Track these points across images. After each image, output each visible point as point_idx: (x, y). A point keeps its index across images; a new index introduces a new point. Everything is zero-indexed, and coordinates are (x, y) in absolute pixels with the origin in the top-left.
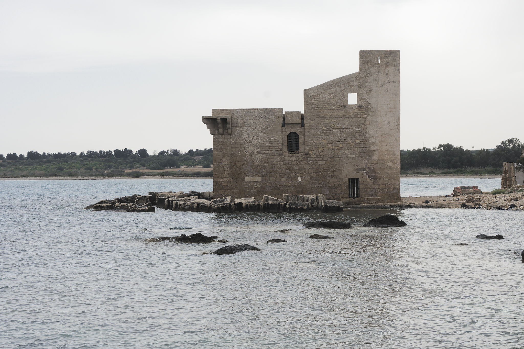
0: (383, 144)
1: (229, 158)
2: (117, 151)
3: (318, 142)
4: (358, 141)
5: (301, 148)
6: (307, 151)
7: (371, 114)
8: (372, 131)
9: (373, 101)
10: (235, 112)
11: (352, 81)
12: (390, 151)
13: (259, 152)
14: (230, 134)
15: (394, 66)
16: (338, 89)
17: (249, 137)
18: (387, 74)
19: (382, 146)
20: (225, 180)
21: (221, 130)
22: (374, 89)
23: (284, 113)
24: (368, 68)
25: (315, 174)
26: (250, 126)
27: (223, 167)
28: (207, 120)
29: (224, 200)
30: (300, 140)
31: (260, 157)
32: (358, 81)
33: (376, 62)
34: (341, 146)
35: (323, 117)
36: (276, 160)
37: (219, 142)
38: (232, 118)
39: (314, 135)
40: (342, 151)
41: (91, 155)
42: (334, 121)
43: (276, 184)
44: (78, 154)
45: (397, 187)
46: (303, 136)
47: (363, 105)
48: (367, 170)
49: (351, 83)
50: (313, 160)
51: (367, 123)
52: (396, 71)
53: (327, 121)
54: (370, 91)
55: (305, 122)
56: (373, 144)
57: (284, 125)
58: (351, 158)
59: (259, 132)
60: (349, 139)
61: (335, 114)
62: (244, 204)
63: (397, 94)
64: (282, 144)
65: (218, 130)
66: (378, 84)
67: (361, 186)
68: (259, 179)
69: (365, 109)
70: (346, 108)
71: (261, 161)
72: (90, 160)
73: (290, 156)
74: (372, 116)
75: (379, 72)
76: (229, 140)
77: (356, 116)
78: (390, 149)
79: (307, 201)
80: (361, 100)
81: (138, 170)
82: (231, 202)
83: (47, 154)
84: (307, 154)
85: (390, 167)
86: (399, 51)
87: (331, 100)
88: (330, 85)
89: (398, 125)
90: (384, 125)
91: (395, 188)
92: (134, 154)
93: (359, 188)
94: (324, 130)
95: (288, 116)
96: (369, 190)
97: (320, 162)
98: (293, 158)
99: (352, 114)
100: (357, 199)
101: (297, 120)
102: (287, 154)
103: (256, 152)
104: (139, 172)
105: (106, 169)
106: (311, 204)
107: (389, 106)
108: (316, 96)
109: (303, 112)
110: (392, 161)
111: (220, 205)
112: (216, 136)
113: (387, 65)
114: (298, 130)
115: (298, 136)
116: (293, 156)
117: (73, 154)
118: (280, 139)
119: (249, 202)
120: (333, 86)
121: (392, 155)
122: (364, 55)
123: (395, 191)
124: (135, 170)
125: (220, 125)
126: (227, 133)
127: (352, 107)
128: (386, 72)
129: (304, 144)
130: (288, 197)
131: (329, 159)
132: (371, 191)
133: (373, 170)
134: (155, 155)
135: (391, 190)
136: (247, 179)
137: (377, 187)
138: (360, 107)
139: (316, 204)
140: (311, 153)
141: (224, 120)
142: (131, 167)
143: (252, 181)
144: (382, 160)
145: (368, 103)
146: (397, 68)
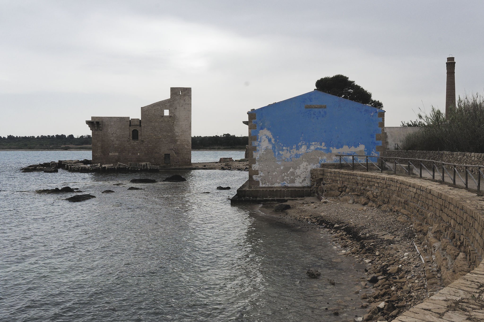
0: (183, 136)
1: (100, 143)
2: (57, 136)
3: (148, 135)
4: (169, 134)
5: (140, 138)
6: (142, 139)
7: (176, 120)
8: (176, 129)
9: (177, 114)
10: (104, 118)
11: (166, 103)
12: (186, 140)
13: (117, 140)
14: (101, 130)
15: (189, 96)
16: (159, 107)
17: (111, 132)
18: (184, 100)
19: (182, 137)
20: (98, 154)
21: (96, 128)
22: (178, 107)
23: (130, 119)
24: (175, 97)
25: (147, 152)
26: (112, 126)
27: (97, 147)
28: (88, 122)
29: (96, 165)
30: (139, 134)
31: (117, 142)
32: (169, 103)
33: (179, 93)
34: (160, 137)
35: (151, 122)
36: (126, 144)
37: (95, 134)
38: (102, 121)
39: (146, 131)
40: (161, 140)
41: (43, 138)
42: (157, 124)
43: (126, 157)
44: (36, 137)
45: (190, 158)
46: (140, 132)
47: (172, 115)
48: (174, 150)
49: (166, 104)
50: (146, 144)
51: (174, 125)
52: (189, 99)
53: (153, 124)
54: (176, 108)
55: (141, 124)
56: (177, 136)
57: (130, 126)
58: (166, 143)
59: (117, 129)
60: (165, 134)
61: (157, 120)
62: (107, 168)
63: (190, 111)
64: (129, 136)
65: (95, 128)
66: (180, 105)
67: (171, 158)
68: (117, 154)
69: (173, 118)
70: (163, 117)
71: (118, 145)
72: (42, 140)
73: (134, 142)
74: (177, 121)
75: (180, 99)
76: (100, 133)
77: (168, 121)
78: (186, 139)
79: (141, 166)
80: (171, 113)
81: (68, 146)
82: (100, 166)
83: (18, 137)
84: (142, 141)
85: (186, 148)
86: (191, 88)
87: (156, 113)
88: (155, 105)
89: (190, 126)
90: (183, 126)
91: (188, 159)
92: (67, 137)
93: (170, 159)
94: (152, 128)
95: (133, 121)
96: (175, 160)
97: (149, 145)
98: (135, 143)
99: (166, 120)
100: (169, 165)
101: (137, 123)
102: (132, 141)
103: (115, 140)
104: (69, 147)
105: (51, 145)
106: (143, 167)
107: (186, 117)
108: (147, 111)
109: (140, 119)
110: (187, 145)
111: (93, 168)
112: (94, 131)
113: (184, 95)
114: (138, 128)
115: (138, 131)
116: (135, 142)
117: (33, 137)
118: (128, 133)
119: (109, 167)
120: (156, 106)
121: (187, 142)
122: (172, 89)
123: (188, 161)
124: (66, 146)
125: (96, 125)
126: (99, 129)
127: (166, 116)
128: (184, 99)
129: (141, 136)
130: (131, 164)
131: (154, 144)
132: (176, 160)
133: (177, 149)
134: (78, 138)
135: (187, 160)
136: (110, 154)
137: (179, 158)
138: (170, 117)
139: (146, 167)
140: (144, 140)
141: (98, 123)
142: (65, 144)
143: (113, 155)
144: (182, 144)
145: (175, 115)
146: (190, 97)
